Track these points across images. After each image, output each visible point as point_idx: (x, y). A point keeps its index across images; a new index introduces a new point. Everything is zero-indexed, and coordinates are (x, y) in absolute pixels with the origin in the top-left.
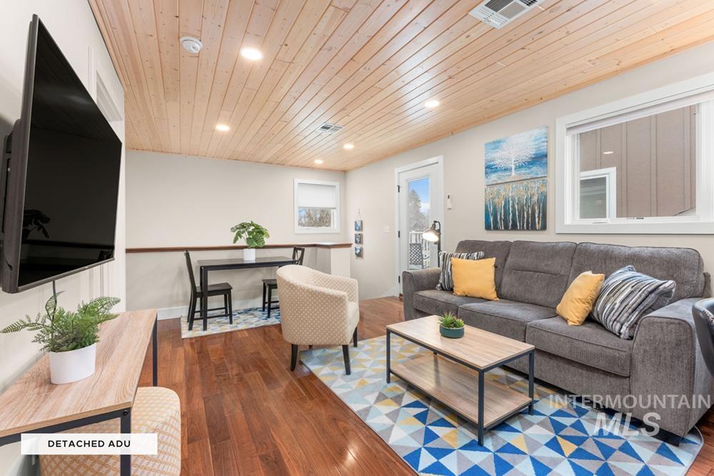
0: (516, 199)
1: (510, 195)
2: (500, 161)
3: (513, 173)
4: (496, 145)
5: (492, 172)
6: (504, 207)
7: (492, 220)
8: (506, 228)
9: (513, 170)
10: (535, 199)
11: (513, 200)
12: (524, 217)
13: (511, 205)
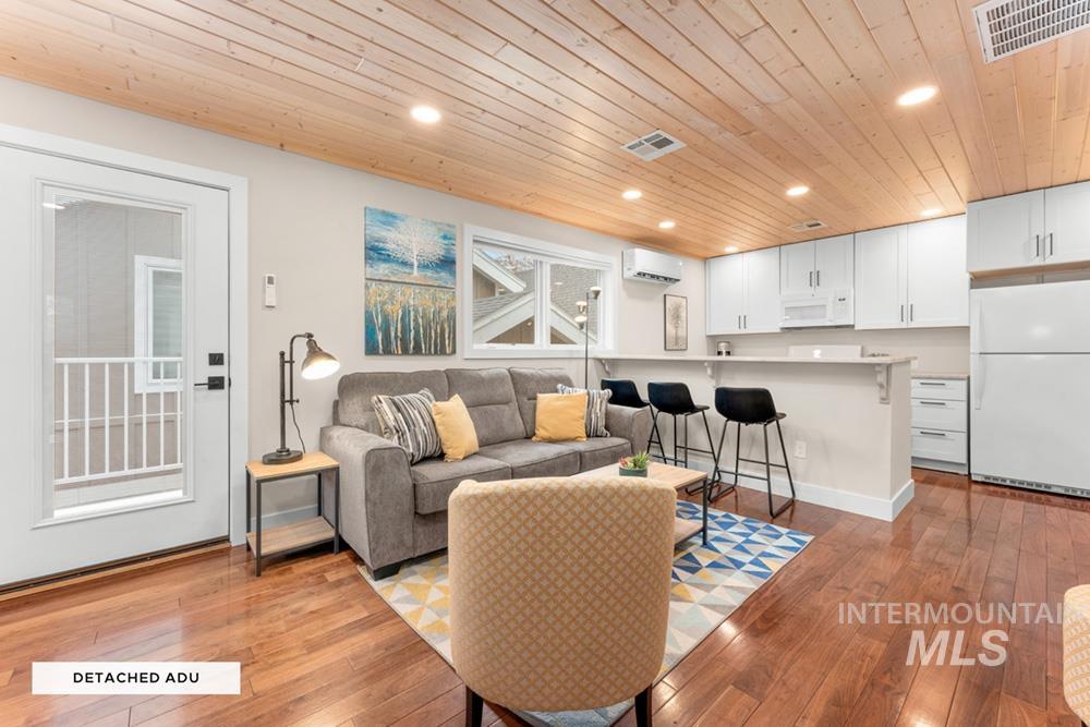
0: (420, 309)
1: (412, 302)
2: (393, 246)
3: (415, 272)
4: (389, 218)
5: (379, 259)
6: (402, 319)
7: (380, 338)
8: (405, 352)
9: (415, 268)
10: (445, 314)
11: (416, 311)
12: (431, 337)
13: (412, 318)
